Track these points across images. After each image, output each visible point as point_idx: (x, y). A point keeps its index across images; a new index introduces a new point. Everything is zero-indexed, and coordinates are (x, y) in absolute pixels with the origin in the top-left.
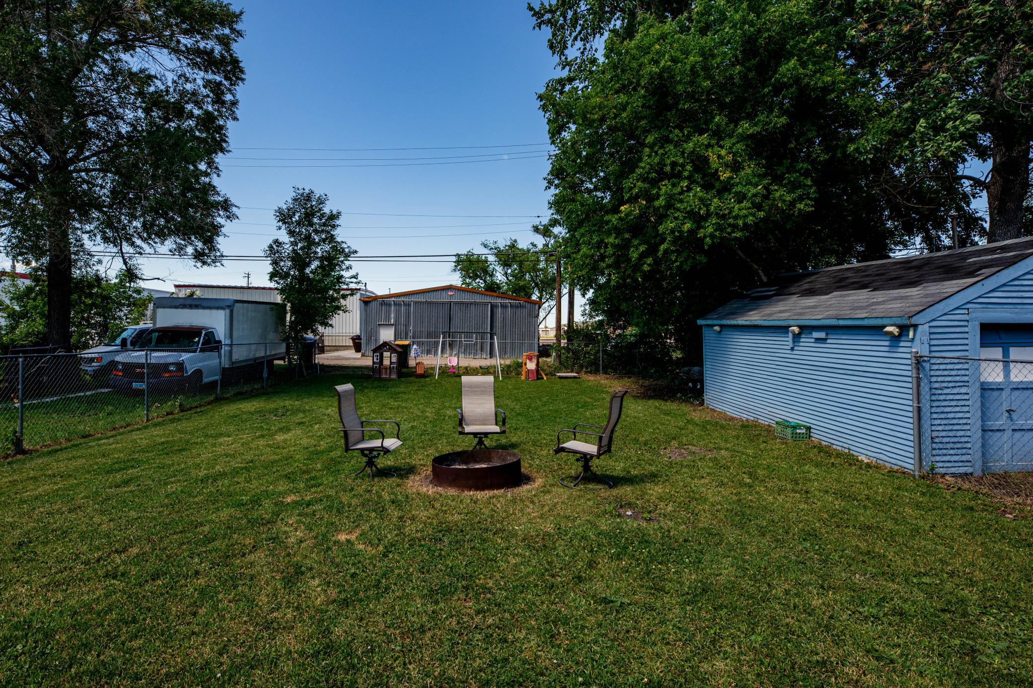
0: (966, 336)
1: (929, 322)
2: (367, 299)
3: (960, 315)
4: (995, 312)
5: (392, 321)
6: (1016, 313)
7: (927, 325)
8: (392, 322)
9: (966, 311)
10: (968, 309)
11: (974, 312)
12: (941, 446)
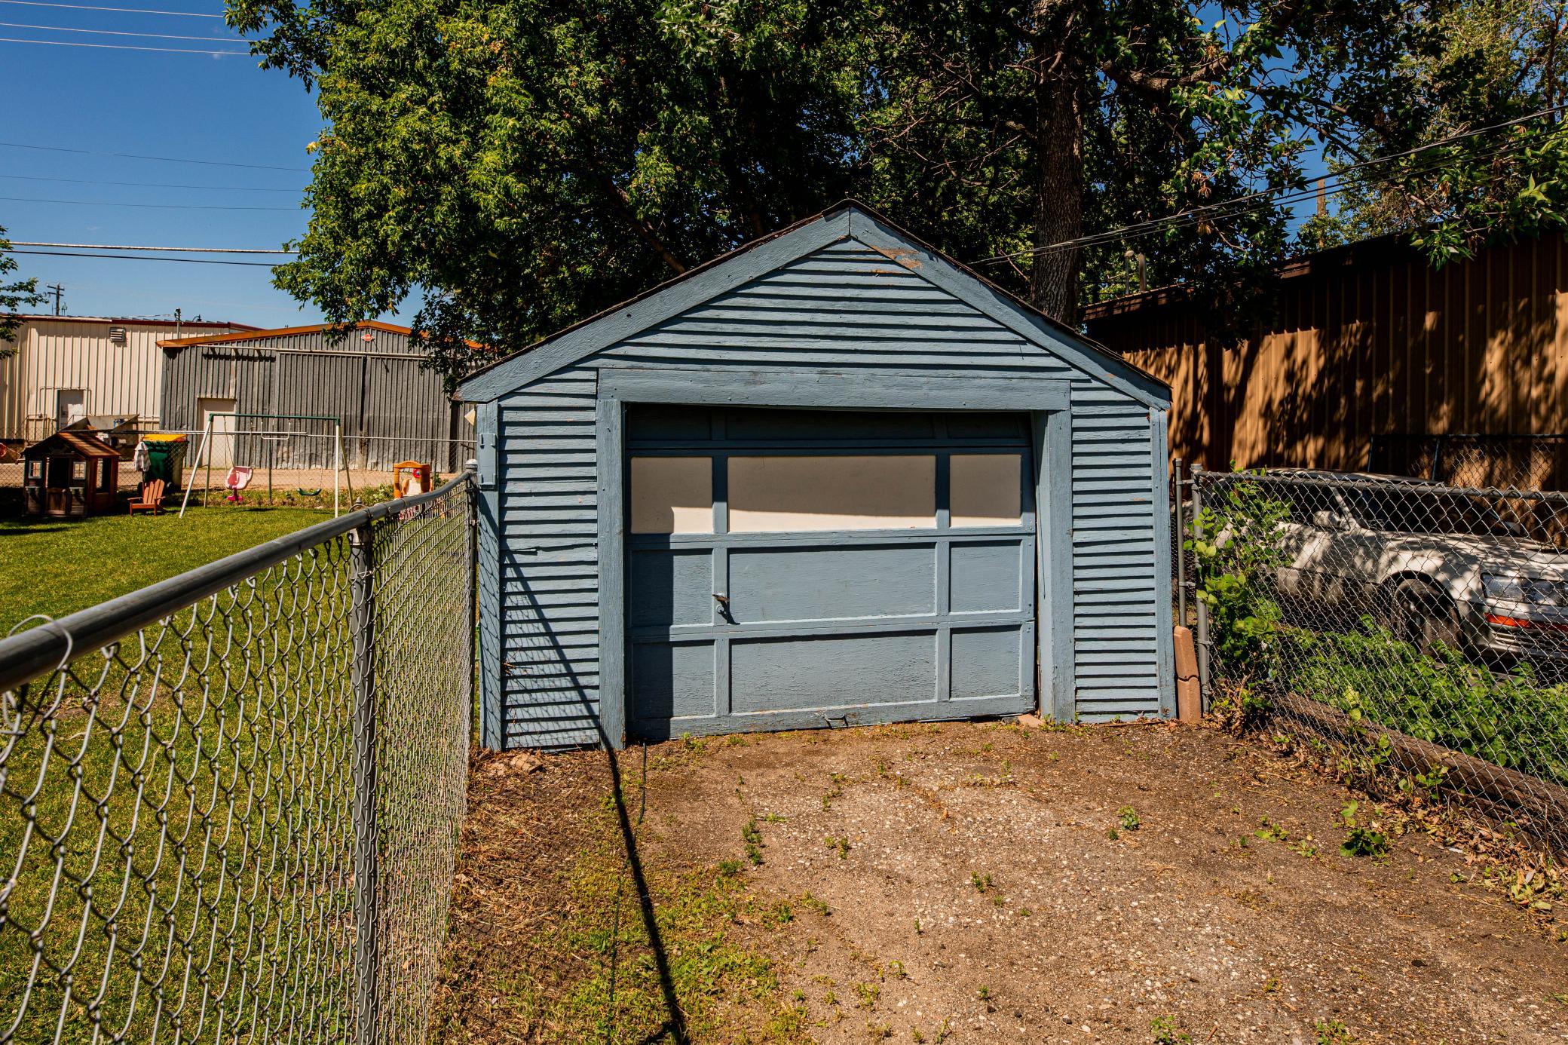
0: (590, 430)
1: (501, 398)
2: (173, 345)
3: (579, 383)
4: (658, 377)
5: (232, 391)
6: (707, 381)
7: (495, 404)
8: (232, 395)
9: (592, 375)
10: (597, 369)
11: (609, 377)
12: (529, 684)
